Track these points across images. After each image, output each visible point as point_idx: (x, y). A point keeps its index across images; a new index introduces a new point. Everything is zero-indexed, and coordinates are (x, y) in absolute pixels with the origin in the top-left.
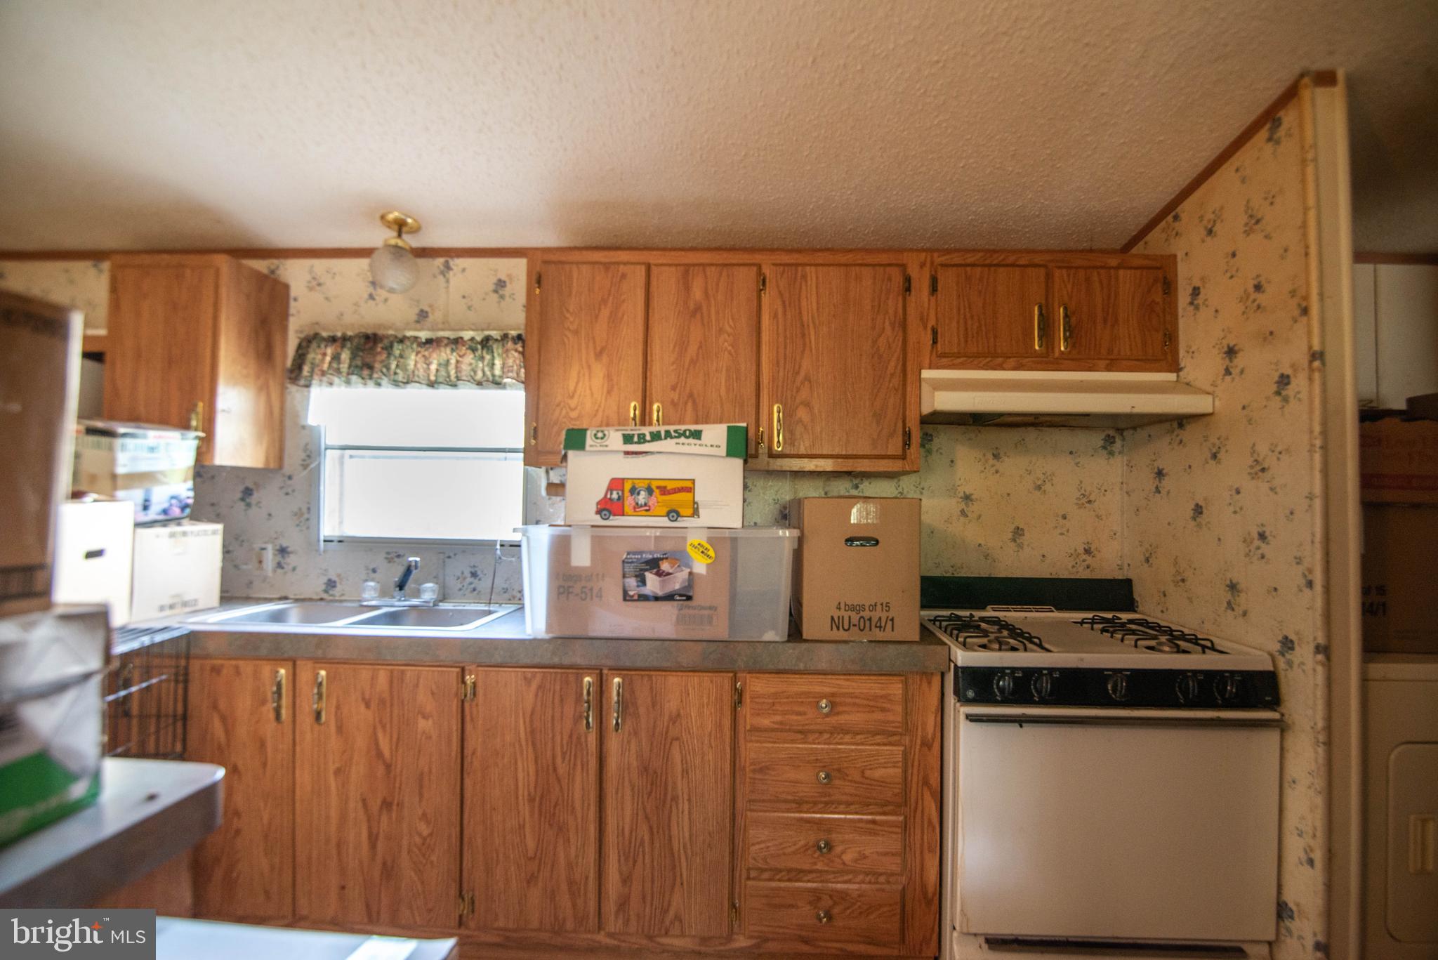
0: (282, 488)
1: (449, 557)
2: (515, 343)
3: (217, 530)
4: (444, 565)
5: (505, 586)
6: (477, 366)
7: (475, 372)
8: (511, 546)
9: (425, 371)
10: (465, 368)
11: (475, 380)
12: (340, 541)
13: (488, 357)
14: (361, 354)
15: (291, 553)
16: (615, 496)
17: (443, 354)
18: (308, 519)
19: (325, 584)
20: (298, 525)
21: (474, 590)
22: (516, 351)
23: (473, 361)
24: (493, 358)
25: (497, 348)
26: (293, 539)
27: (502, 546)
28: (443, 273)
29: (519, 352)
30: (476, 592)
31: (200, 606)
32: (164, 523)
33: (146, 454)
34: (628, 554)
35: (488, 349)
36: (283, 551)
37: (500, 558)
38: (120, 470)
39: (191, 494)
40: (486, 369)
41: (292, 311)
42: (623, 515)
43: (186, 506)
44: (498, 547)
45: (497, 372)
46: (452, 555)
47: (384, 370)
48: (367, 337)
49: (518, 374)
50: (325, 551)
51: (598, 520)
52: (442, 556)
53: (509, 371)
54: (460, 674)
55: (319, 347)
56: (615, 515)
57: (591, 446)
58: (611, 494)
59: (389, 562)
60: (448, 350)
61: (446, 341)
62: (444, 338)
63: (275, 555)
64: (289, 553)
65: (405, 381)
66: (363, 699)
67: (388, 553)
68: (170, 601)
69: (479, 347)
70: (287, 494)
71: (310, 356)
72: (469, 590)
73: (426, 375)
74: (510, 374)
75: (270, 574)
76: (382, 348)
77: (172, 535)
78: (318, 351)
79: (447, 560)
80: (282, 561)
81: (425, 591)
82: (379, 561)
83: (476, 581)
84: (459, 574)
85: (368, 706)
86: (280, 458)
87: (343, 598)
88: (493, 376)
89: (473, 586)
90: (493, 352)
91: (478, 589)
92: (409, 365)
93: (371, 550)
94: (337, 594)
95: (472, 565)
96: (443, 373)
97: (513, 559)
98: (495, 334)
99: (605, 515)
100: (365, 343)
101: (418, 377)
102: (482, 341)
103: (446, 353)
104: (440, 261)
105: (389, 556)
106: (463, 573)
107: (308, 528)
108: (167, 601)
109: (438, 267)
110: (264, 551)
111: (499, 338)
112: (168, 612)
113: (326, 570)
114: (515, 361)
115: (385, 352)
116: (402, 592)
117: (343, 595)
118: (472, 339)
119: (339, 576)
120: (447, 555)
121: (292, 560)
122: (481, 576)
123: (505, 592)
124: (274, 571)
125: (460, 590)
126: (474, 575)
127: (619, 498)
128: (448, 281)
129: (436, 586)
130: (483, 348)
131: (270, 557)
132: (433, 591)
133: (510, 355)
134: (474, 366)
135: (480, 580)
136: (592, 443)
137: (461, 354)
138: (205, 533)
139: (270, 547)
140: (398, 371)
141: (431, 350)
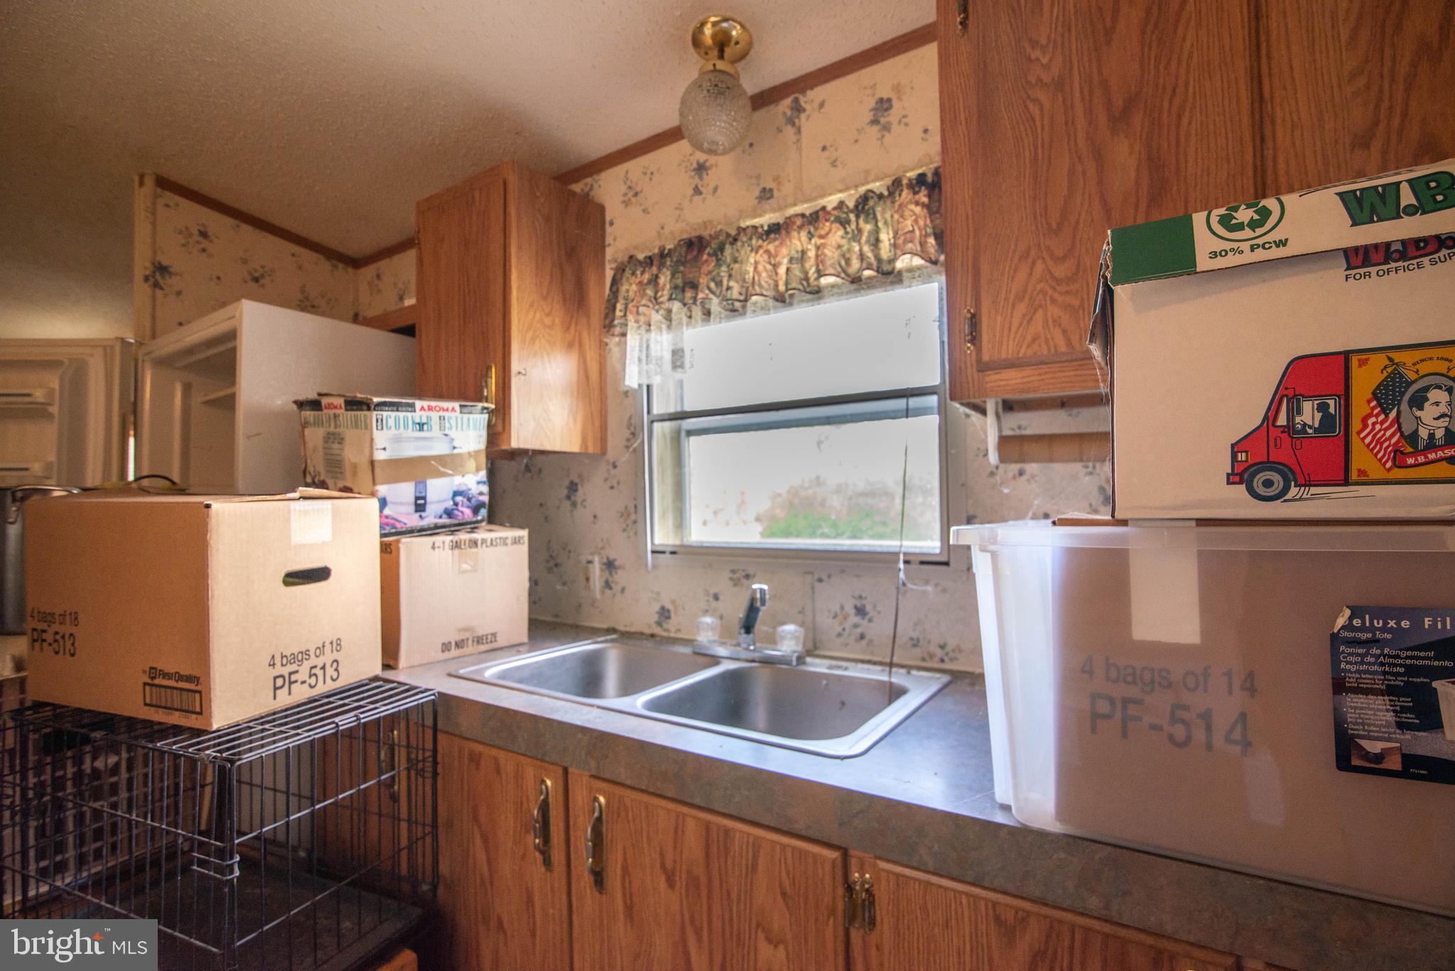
0: (606, 479)
1: (820, 580)
2: (915, 193)
3: (520, 538)
4: (813, 593)
5: (915, 635)
6: (849, 250)
7: (848, 261)
8: (922, 563)
9: (770, 277)
10: (831, 254)
11: (848, 275)
12: (673, 553)
13: (867, 228)
14: (682, 268)
15: (620, 567)
16: (1309, 414)
17: (796, 242)
18: (635, 522)
19: (657, 613)
20: (624, 530)
21: (862, 637)
22: (917, 203)
23: (844, 242)
24: (877, 231)
25: (883, 212)
26: (620, 552)
27: (906, 562)
28: (791, 122)
29: (923, 205)
30: (864, 642)
31: (501, 642)
32: (453, 529)
33: (412, 433)
34: (1356, 612)
35: (868, 215)
36: (610, 565)
37: (904, 584)
38: (380, 456)
39: (485, 489)
40: (866, 249)
41: (609, 240)
42: (1346, 482)
43: (482, 505)
44: (901, 565)
45: (885, 252)
46: (824, 577)
47: (712, 285)
48: (690, 244)
49: (923, 244)
50: (655, 567)
51: (1237, 501)
52: (809, 577)
53: (906, 242)
54: (839, 864)
55: (633, 274)
56: (1308, 484)
57: (1214, 255)
58: (1295, 410)
59: (735, 585)
60: (804, 235)
61: (799, 222)
62: (797, 215)
63: (602, 570)
64: (616, 568)
65: (742, 298)
66: (663, 866)
67: (733, 571)
68: (458, 637)
69: (852, 217)
70: (612, 488)
71: (623, 288)
72: (853, 637)
73: (772, 282)
74: (910, 246)
75: (598, 596)
76: (709, 254)
77: (456, 546)
78: (633, 279)
79: (817, 584)
80: (610, 579)
81: (783, 638)
82: (722, 583)
83: (865, 622)
84: (836, 608)
85: (671, 883)
86: (603, 440)
87: (680, 635)
88: (879, 260)
89: (859, 631)
90: (875, 217)
91: (868, 637)
92: (747, 272)
93: (710, 565)
94: (673, 630)
95: (857, 594)
96: (797, 271)
97: (929, 588)
98: (878, 186)
99: (1268, 484)
100: (687, 253)
101: (760, 285)
102: (856, 207)
103: (799, 239)
104: (786, 104)
105: (735, 576)
106: (842, 608)
107: (636, 534)
108: (453, 637)
109: (785, 113)
110: (590, 565)
111: (886, 193)
112: (454, 652)
113: (658, 594)
114: (916, 221)
115: (714, 258)
116: (751, 636)
117: (679, 630)
118: (841, 204)
119: (673, 602)
120: (816, 577)
121: (620, 577)
122: (872, 614)
123: (915, 646)
124: (603, 593)
125: (839, 635)
126: (861, 611)
127: (1327, 422)
128: (799, 131)
129: (798, 629)
130: (858, 217)
131: (596, 570)
132: (797, 638)
133: (907, 213)
134: (845, 248)
135: (870, 620)
136: (1220, 245)
137: (823, 232)
138: (504, 541)
139: (596, 559)
140: (732, 283)
141: (777, 243)
